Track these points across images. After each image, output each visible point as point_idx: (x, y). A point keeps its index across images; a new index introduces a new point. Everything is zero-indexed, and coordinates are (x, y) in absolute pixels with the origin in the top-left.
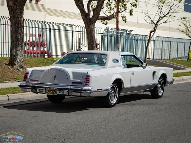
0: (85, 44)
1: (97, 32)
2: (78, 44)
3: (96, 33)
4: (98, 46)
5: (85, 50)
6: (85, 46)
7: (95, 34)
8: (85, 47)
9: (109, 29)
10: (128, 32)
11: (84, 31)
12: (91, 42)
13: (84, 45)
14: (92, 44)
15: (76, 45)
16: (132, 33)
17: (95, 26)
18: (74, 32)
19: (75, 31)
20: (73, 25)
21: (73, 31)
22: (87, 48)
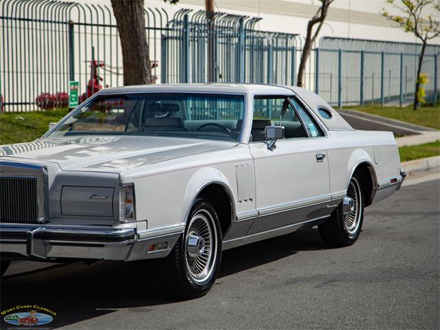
0: (114, 65)
1: (152, 25)
2: (89, 64)
3: (149, 28)
4: (157, 71)
5: (114, 85)
6: (115, 71)
7: (147, 30)
8: (114, 77)
9: (190, 15)
10: (245, 22)
11: (107, 23)
12: (133, 58)
13: (111, 67)
14: (135, 65)
15: (83, 71)
16: (257, 27)
17: (146, 7)
18: (76, 28)
19: (79, 24)
20: (71, 3)
21: (71, 25)
22: (121, 78)
